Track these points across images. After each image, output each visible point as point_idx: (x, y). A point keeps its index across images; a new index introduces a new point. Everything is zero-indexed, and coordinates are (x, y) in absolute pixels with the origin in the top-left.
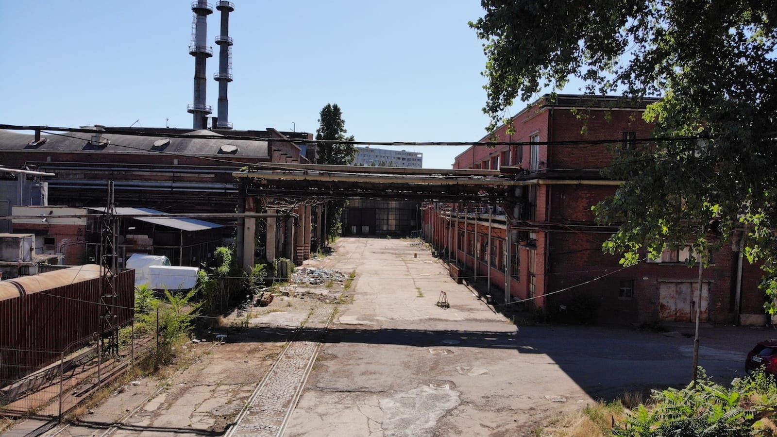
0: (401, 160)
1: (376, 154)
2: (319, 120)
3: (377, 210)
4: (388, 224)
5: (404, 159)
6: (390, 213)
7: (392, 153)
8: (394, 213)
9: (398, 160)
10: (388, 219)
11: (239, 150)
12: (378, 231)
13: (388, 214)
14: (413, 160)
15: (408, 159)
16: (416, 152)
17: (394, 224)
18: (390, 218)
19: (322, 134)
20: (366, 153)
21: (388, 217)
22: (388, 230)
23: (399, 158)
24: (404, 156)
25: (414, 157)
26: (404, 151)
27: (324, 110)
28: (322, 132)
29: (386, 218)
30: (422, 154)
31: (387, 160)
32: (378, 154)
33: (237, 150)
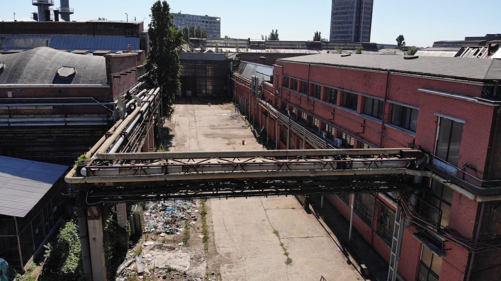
0: (204, 23)
1: (186, 19)
2: (150, 15)
3: (197, 78)
4: (206, 89)
5: (207, 22)
6: (208, 80)
7: (198, 17)
8: (211, 80)
9: (203, 23)
10: (206, 85)
11: (77, 72)
12: (199, 95)
13: (206, 81)
14: (214, 23)
15: (211, 22)
16: (216, 17)
17: (211, 89)
18: (207, 84)
19: (153, 27)
20: (179, 18)
21: (206, 84)
22: (207, 94)
23: (204, 22)
24: (207, 20)
25: (214, 21)
26: (207, 16)
27: (154, 6)
28: (153, 26)
29: (204, 84)
30: (220, 18)
31: (195, 23)
32: (188, 19)
33: (74, 74)
